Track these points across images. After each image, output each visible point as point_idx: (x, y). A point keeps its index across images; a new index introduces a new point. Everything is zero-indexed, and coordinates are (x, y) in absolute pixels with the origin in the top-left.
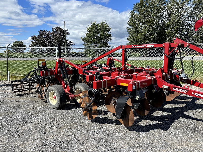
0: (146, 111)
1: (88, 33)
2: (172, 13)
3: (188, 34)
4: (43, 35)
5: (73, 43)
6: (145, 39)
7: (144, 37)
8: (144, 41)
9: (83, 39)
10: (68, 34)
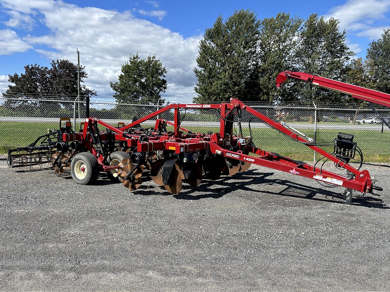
0: (198, 180)
1: (123, 74)
2: (270, 50)
3: (296, 87)
4: (33, 74)
5: (94, 92)
6: (225, 91)
7: (222, 88)
8: (224, 95)
9: (114, 86)
10: (83, 74)
